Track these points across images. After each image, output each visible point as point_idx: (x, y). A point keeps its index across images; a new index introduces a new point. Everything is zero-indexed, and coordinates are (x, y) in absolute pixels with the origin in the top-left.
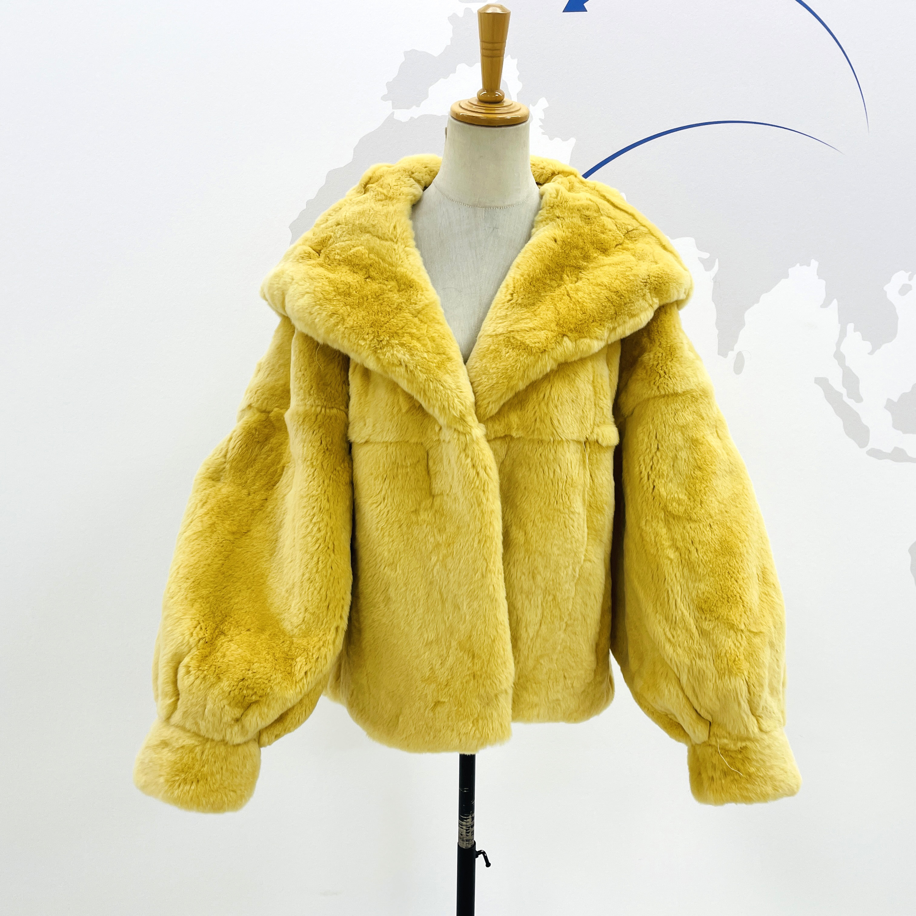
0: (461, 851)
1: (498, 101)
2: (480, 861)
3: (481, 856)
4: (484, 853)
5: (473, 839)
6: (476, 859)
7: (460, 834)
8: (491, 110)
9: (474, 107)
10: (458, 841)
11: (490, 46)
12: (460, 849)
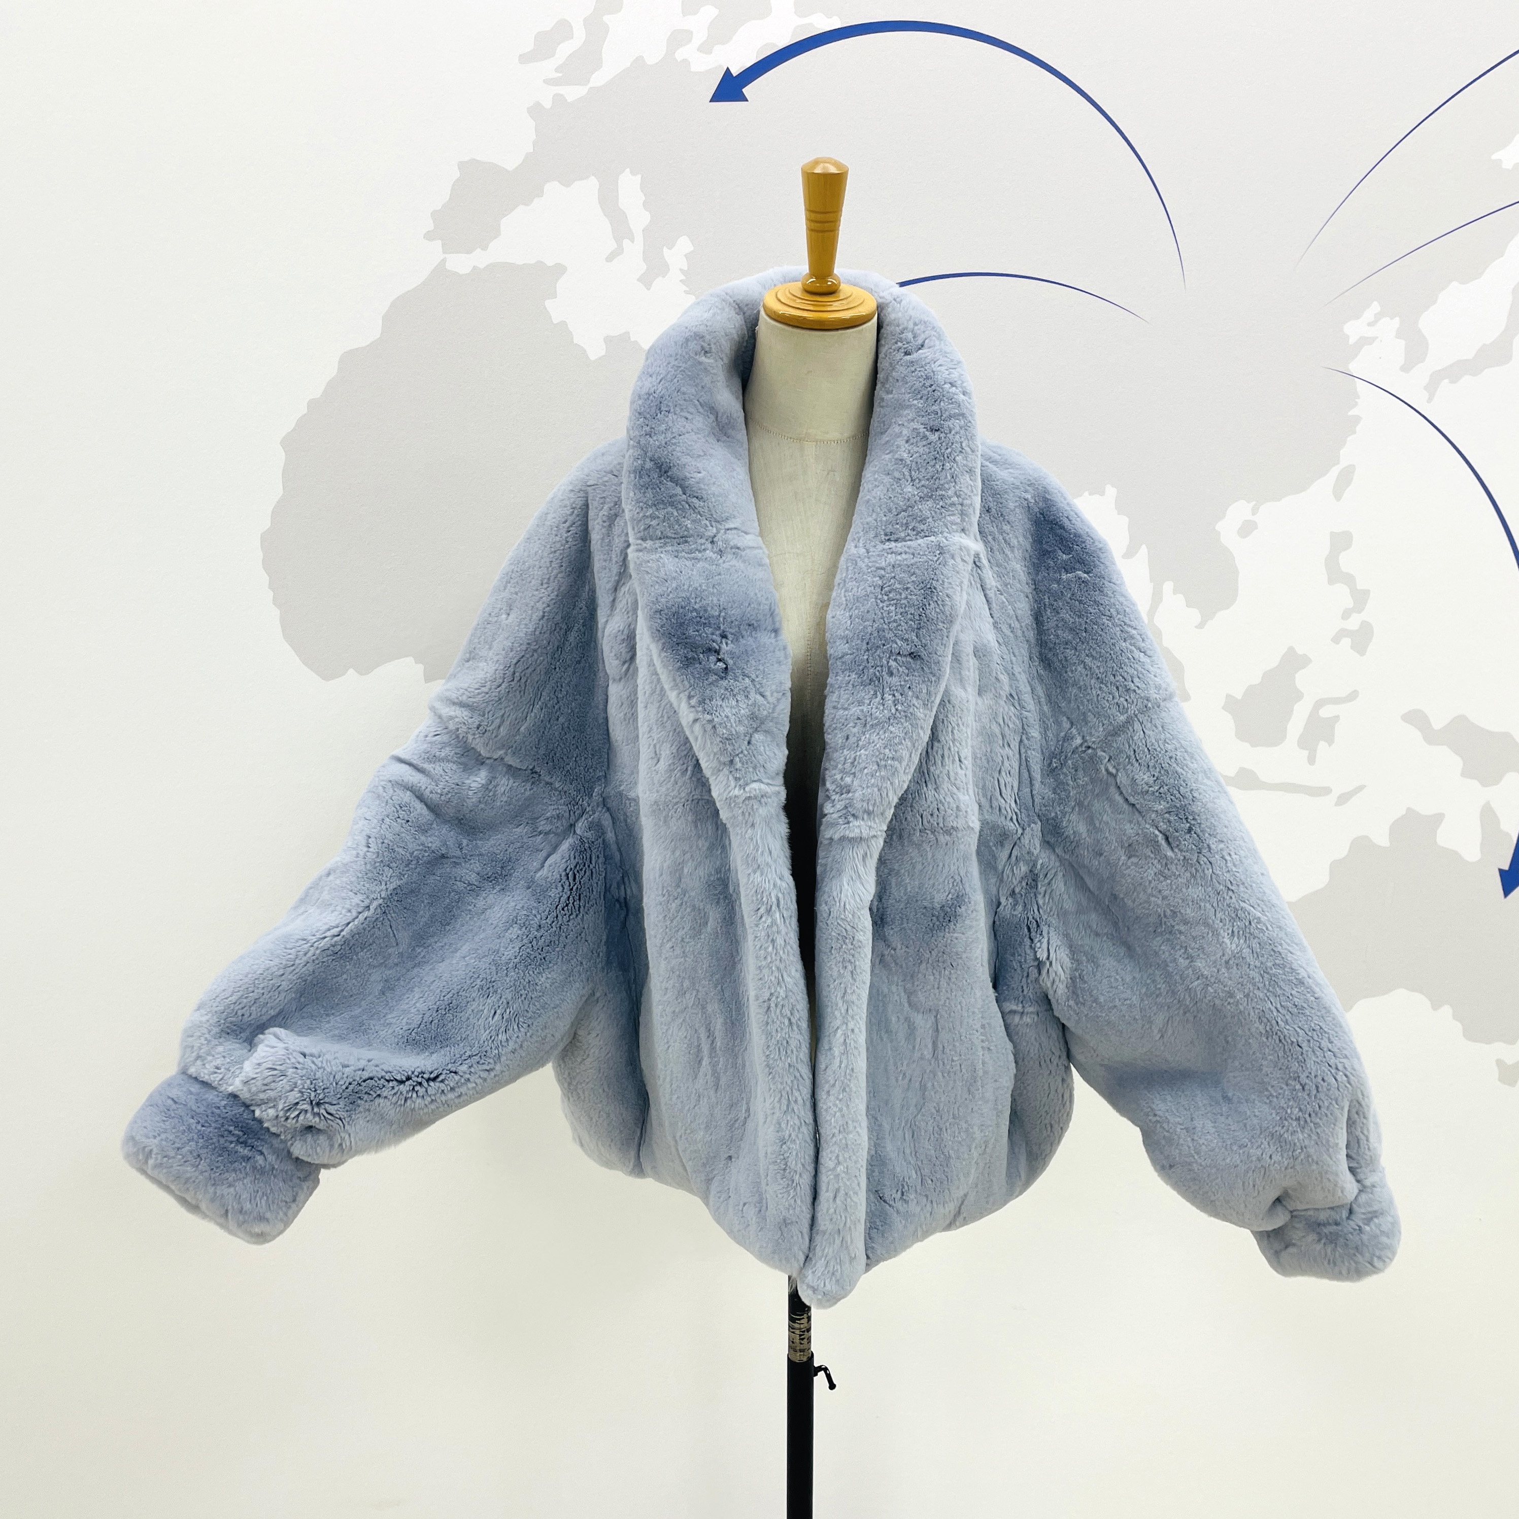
0: (793, 1367)
1: (831, 292)
2: (820, 1381)
3: (822, 1374)
4: (825, 1370)
5: (810, 1349)
6: (815, 1378)
7: (791, 1342)
8: (824, 306)
9: (799, 301)
10: (787, 1352)
11: (820, 217)
12: (791, 1364)
